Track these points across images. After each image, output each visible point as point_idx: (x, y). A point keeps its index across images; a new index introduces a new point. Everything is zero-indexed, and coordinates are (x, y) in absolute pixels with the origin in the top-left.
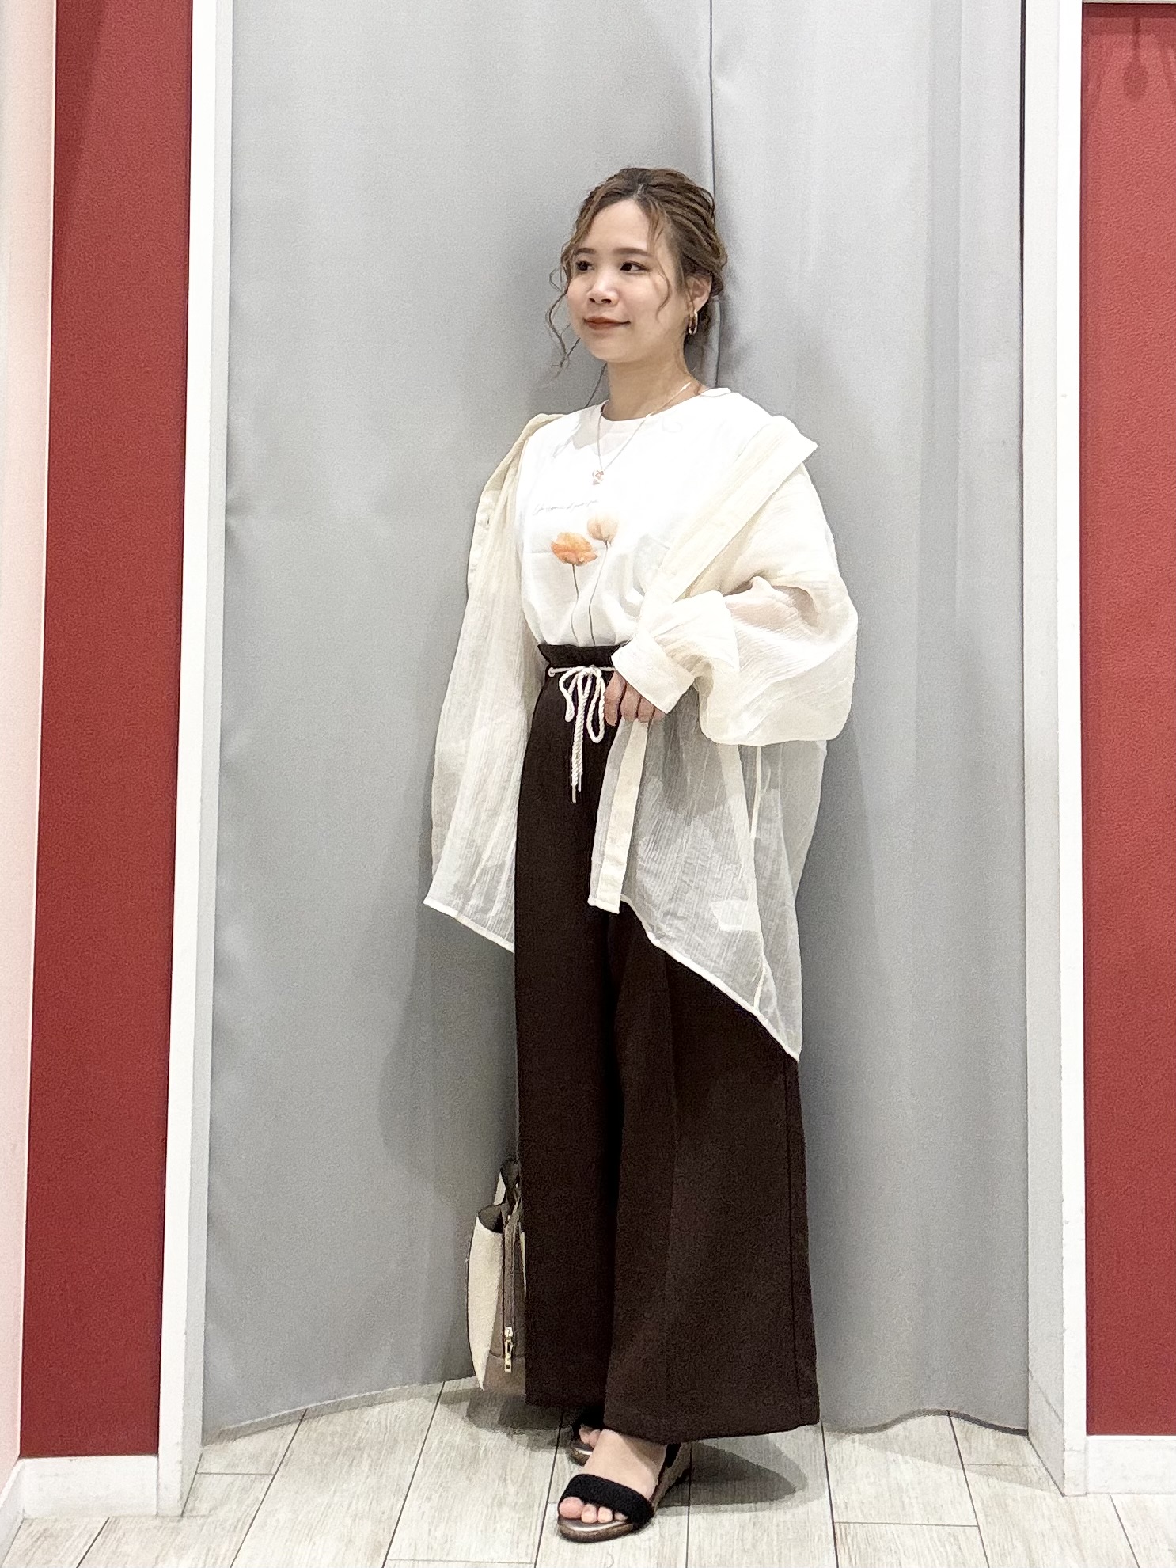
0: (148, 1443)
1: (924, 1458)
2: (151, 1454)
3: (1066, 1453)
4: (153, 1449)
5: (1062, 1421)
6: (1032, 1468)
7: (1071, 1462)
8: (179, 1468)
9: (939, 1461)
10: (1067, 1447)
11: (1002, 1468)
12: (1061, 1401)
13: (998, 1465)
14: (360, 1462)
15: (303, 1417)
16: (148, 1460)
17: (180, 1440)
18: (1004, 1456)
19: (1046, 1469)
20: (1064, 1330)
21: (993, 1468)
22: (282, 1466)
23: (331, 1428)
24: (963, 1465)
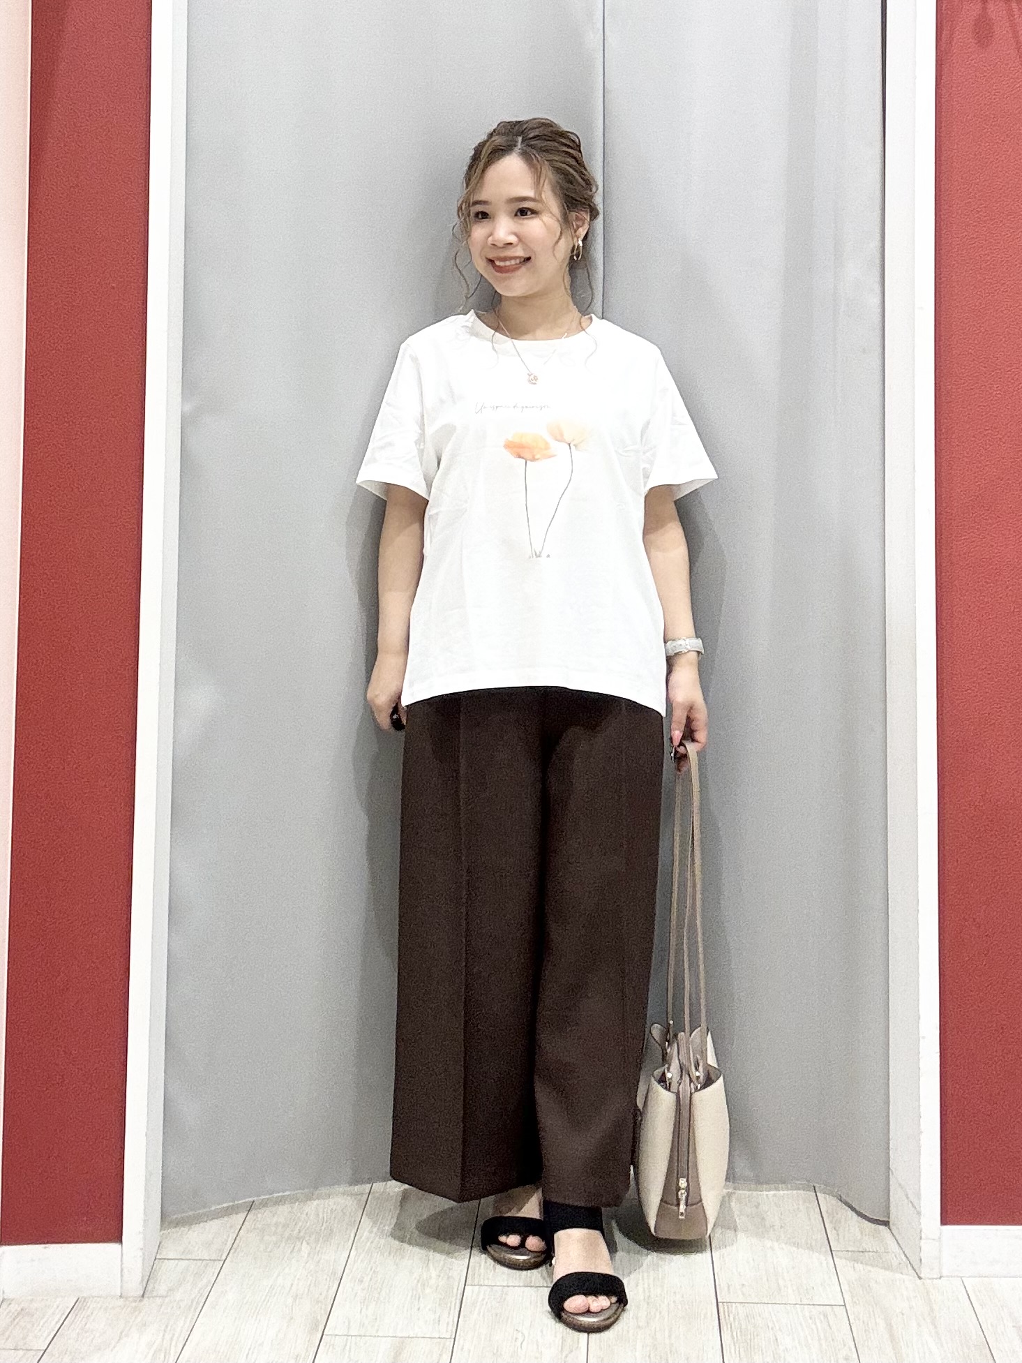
0: (114, 1234)
1: (797, 1245)
2: (116, 1242)
3: (923, 1242)
4: (117, 1236)
5: (919, 1213)
6: (893, 1255)
7: (928, 1249)
8: (141, 1254)
9: (811, 1248)
10: (923, 1236)
11: (866, 1254)
12: (918, 1196)
13: (863, 1252)
14: (300, 1250)
15: (250, 1207)
16: (112, 1247)
17: (141, 1229)
18: (869, 1244)
19: (905, 1255)
20: (921, 1132)
21: (858, 1255)
22: (231, 1252)
23: (275, 1220)
24: (831, 1251)
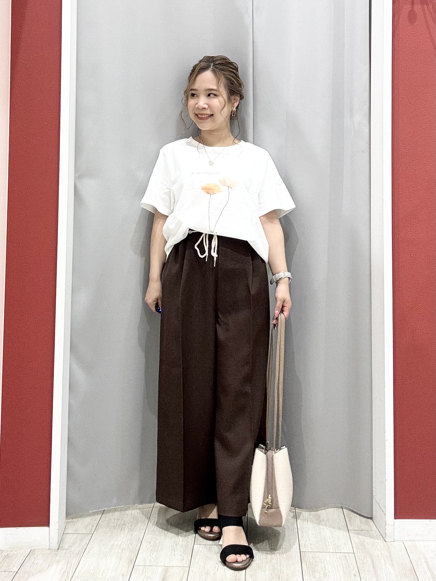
0: (46, 522)
1: (334, 528)
2: (47, 526)
3: (387, 526)
5: (385, 514)
6: (374, 531)
7: (389, 529)
8: (57, 531)
9: (339, 529)
10: (387, 524)
11: (363, 531)
12: (385, 507)
13: (361, 530)
14: (124, 529)
15: (103, 512)
16: (45, 528)
17: (57, 521)
18: (364, 527)
19: (379, 532)
20: (386, 480)
21: (359, 532)
22: (96, 531)
23: (114, 517)
24: (348, 531)
